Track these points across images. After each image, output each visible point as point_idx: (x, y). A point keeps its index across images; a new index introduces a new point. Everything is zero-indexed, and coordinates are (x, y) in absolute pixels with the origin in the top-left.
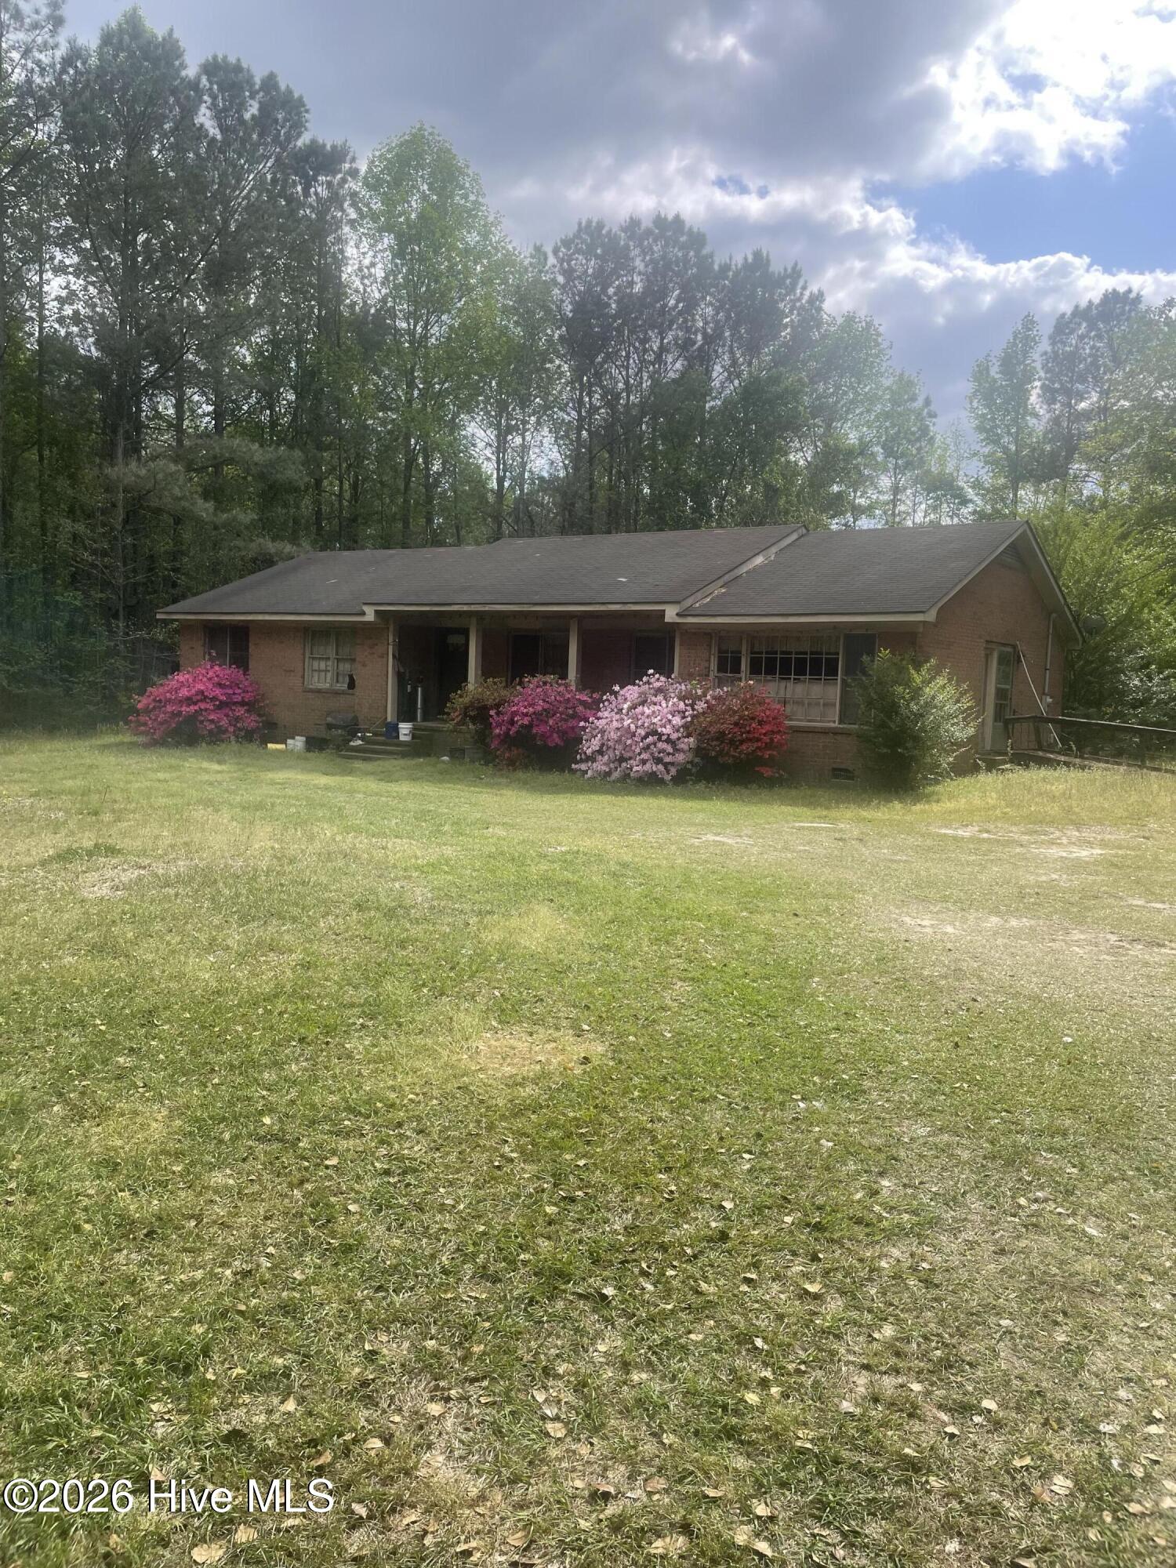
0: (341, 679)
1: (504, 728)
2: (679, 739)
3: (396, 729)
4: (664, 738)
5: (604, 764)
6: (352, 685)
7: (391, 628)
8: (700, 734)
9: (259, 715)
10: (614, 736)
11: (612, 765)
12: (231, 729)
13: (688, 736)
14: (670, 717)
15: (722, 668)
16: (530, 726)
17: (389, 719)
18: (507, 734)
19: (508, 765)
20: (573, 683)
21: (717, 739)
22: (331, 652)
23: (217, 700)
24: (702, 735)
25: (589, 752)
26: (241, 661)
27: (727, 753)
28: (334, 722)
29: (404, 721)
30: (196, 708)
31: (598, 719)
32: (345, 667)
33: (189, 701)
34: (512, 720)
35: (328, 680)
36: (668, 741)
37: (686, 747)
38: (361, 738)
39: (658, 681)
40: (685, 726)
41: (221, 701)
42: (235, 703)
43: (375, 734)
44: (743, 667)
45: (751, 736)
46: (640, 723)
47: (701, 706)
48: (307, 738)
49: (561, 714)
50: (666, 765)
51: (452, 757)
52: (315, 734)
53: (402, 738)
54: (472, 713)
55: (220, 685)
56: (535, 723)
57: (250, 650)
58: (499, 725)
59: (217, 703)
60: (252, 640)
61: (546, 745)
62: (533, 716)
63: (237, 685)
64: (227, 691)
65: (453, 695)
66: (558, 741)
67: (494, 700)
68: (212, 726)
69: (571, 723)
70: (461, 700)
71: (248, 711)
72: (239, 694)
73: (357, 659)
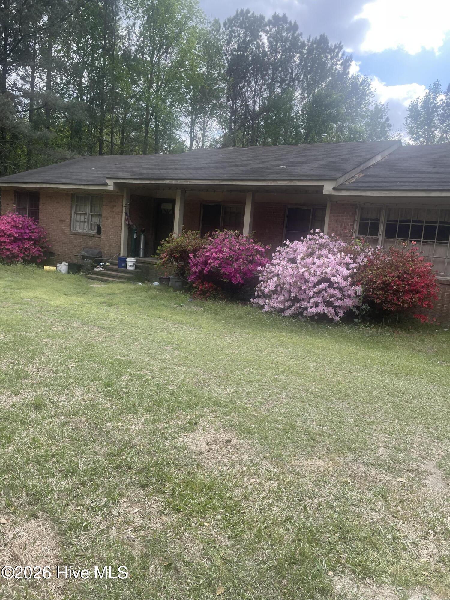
0: (93, 228)
1: (199, 267)
2: (347, 286)
3: (125, 262)
4: (334, 285)
6: (99, 231)
7: (125, 196)
8: (366, 284)
9: (42, 248)
10: (289, 280)
12: (21, 256)
13: (354, 285)
14: (338, 268)
15: (363, 231)
16: (220, 267)
17: (122, 255)
18: (201, 272)
22: (88, 210)
23: (13, 236)
25: (266, 290)
26: (35, 214)
28: (86, 254)
29: (131, 256)
31: (273, 265)
32: (96, 220)
34: (206, 262)
35: (85, 228)
36: (338, 288)
38: (103, 267)
40: (352, 275)
41: (15, 237)
42: (26, 239)
43: (112, 264)
44: (380, 232)
45: (413, 288)
46: (312, 271)
47: (362, 260)
48: (69, 264)
49: (243, 259)
51: (161, 283)
52: (74, 262)
53: (129, 268)
54: (176, 255)
55: (16, 227)
56: (223, 265)
57: (40, 207)
58: (196, 265)
59: (12, 238)
60: (41, 201)
61: (230, 282)
62: (222, 260)
63: (27, 227)
64: (19, 231)
65: (162, 241)
66: (240, 280)
67: (193, 246)
68: (8, 253)
69: (251, 267)
70: (168, 245)
71: (35, 245)
72: (28, 233)
73: (103, 215)
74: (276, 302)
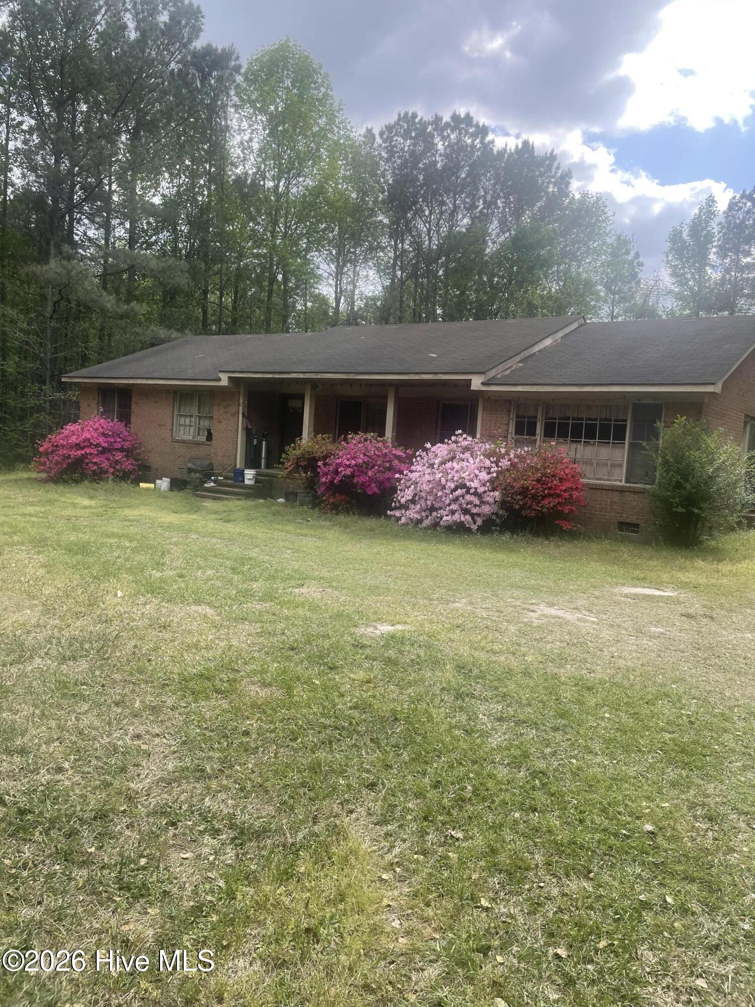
0: (201, 433)
1: (329, 477)
2: (485, 492)
3: (242, 474)
4: (472, 491)
5: (417, 512)
6: (210, 437)
7: (242, 392)
8: (505, 489)
9: (136, 460)
10: (426, 487)
11: (424, 514)
12: (111, 470)
13: (493, 490)
14: (477, 472)
15: (519, 431)
16: (353, 476)
17: (238, 466)
18: (332, 482)
19: (332, 509)
20: (390, 440)
21: (520, 494)
22: (195, 411)
23: (101, 446)
24: (506, 490)
25: (403, 501)
26: (125, 417)
27: (530, 507)
28: (193, 467)
29: (250, 468)
30: (83, 452)
31: (412, 472)
32: (205, 423)
33: (78, 446)
34: (337, 470)
35: (192, 433)
36: (476, 494)
37: (491, 500)
38: (215, 481)
39: (465, 440)
40: (491, 481)
41: (103, 447)
42: (116, 449)
43: (226, 478)
44: (538, 431)
45: (552, 492)
46: (450, 477)
47: (505, 463)
48: (171, 479)
49: (379, 466)
50: (473, 516)
51: (287, 499)
52: (179, 476)
53: (247, 482)
54: (303, 464)
55: (104, 434)
56: (356, 474)
57: (132, 407)
58: (326, 474)
59: (100, 449)
60: (134, 400)
61: (365, 493)
62: (355, 468)
63: (118, 435)
64: (109, 440)
65: (287, 448)
66: (376, 490)
67: (322, 453)
68: (95, 468)
69: (388, 474)
70: (293, 452)
71: (127, 456)
72: (119, 442)
73: (215, 417)
74: (413, 513)
